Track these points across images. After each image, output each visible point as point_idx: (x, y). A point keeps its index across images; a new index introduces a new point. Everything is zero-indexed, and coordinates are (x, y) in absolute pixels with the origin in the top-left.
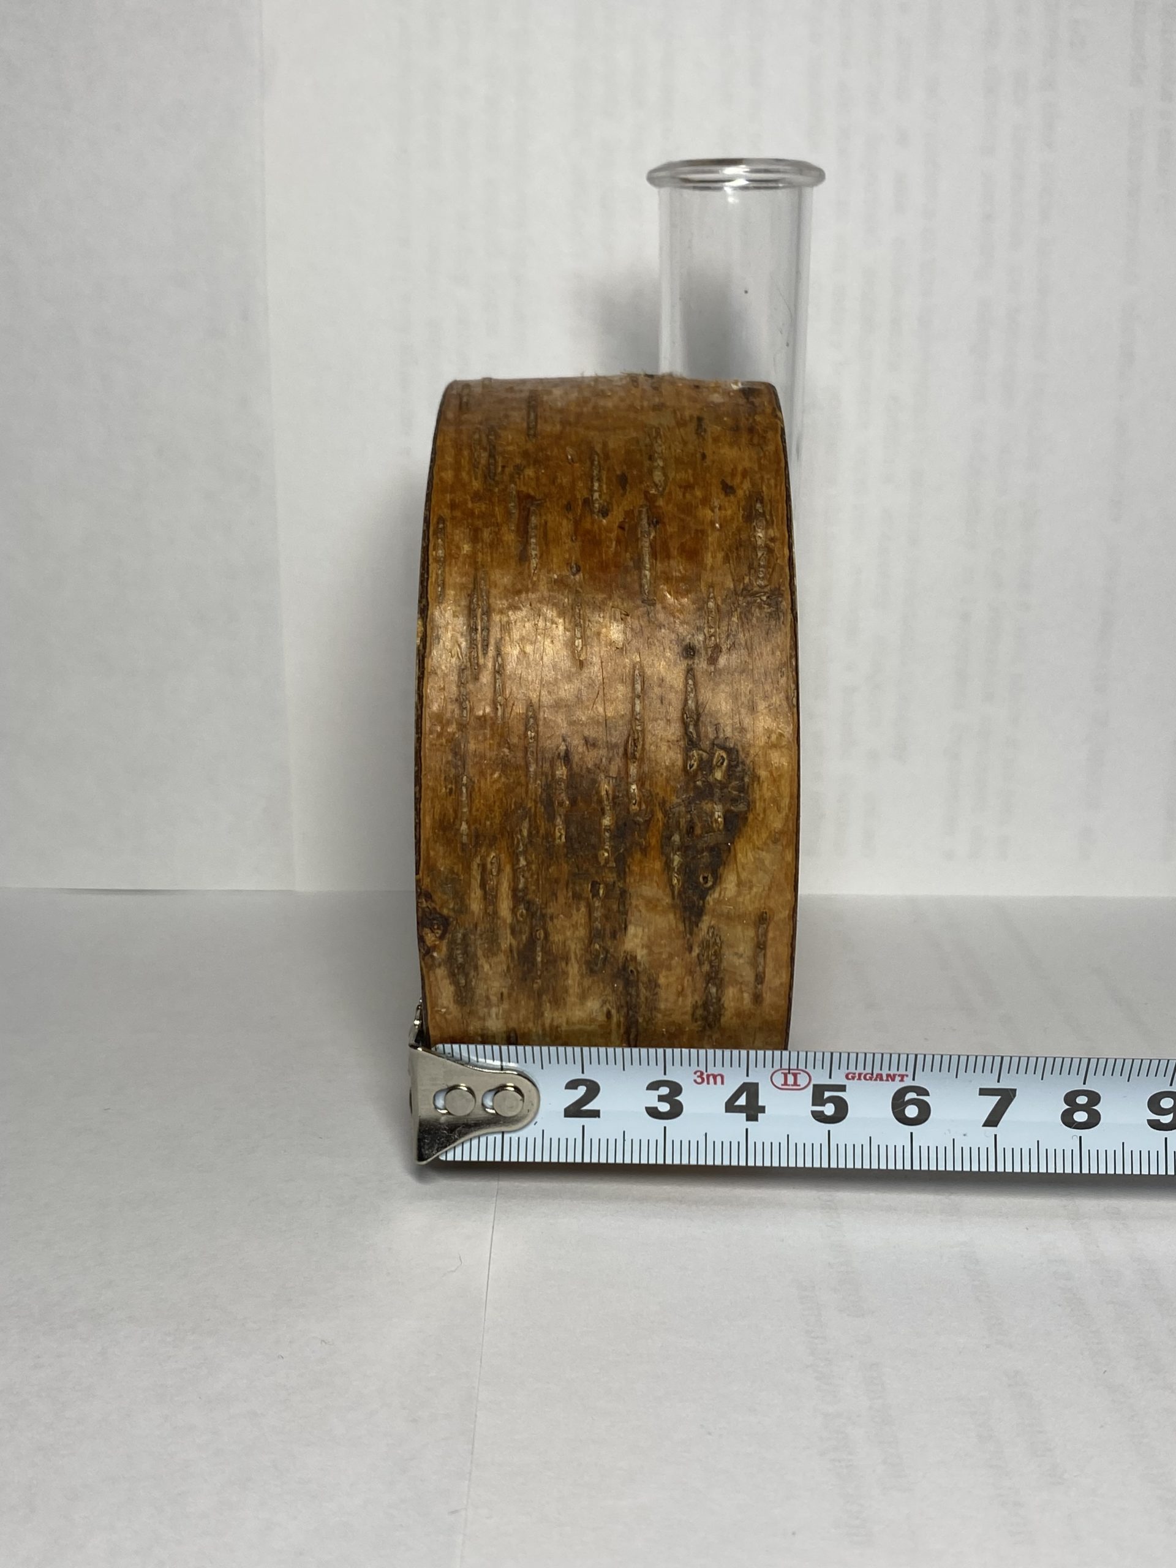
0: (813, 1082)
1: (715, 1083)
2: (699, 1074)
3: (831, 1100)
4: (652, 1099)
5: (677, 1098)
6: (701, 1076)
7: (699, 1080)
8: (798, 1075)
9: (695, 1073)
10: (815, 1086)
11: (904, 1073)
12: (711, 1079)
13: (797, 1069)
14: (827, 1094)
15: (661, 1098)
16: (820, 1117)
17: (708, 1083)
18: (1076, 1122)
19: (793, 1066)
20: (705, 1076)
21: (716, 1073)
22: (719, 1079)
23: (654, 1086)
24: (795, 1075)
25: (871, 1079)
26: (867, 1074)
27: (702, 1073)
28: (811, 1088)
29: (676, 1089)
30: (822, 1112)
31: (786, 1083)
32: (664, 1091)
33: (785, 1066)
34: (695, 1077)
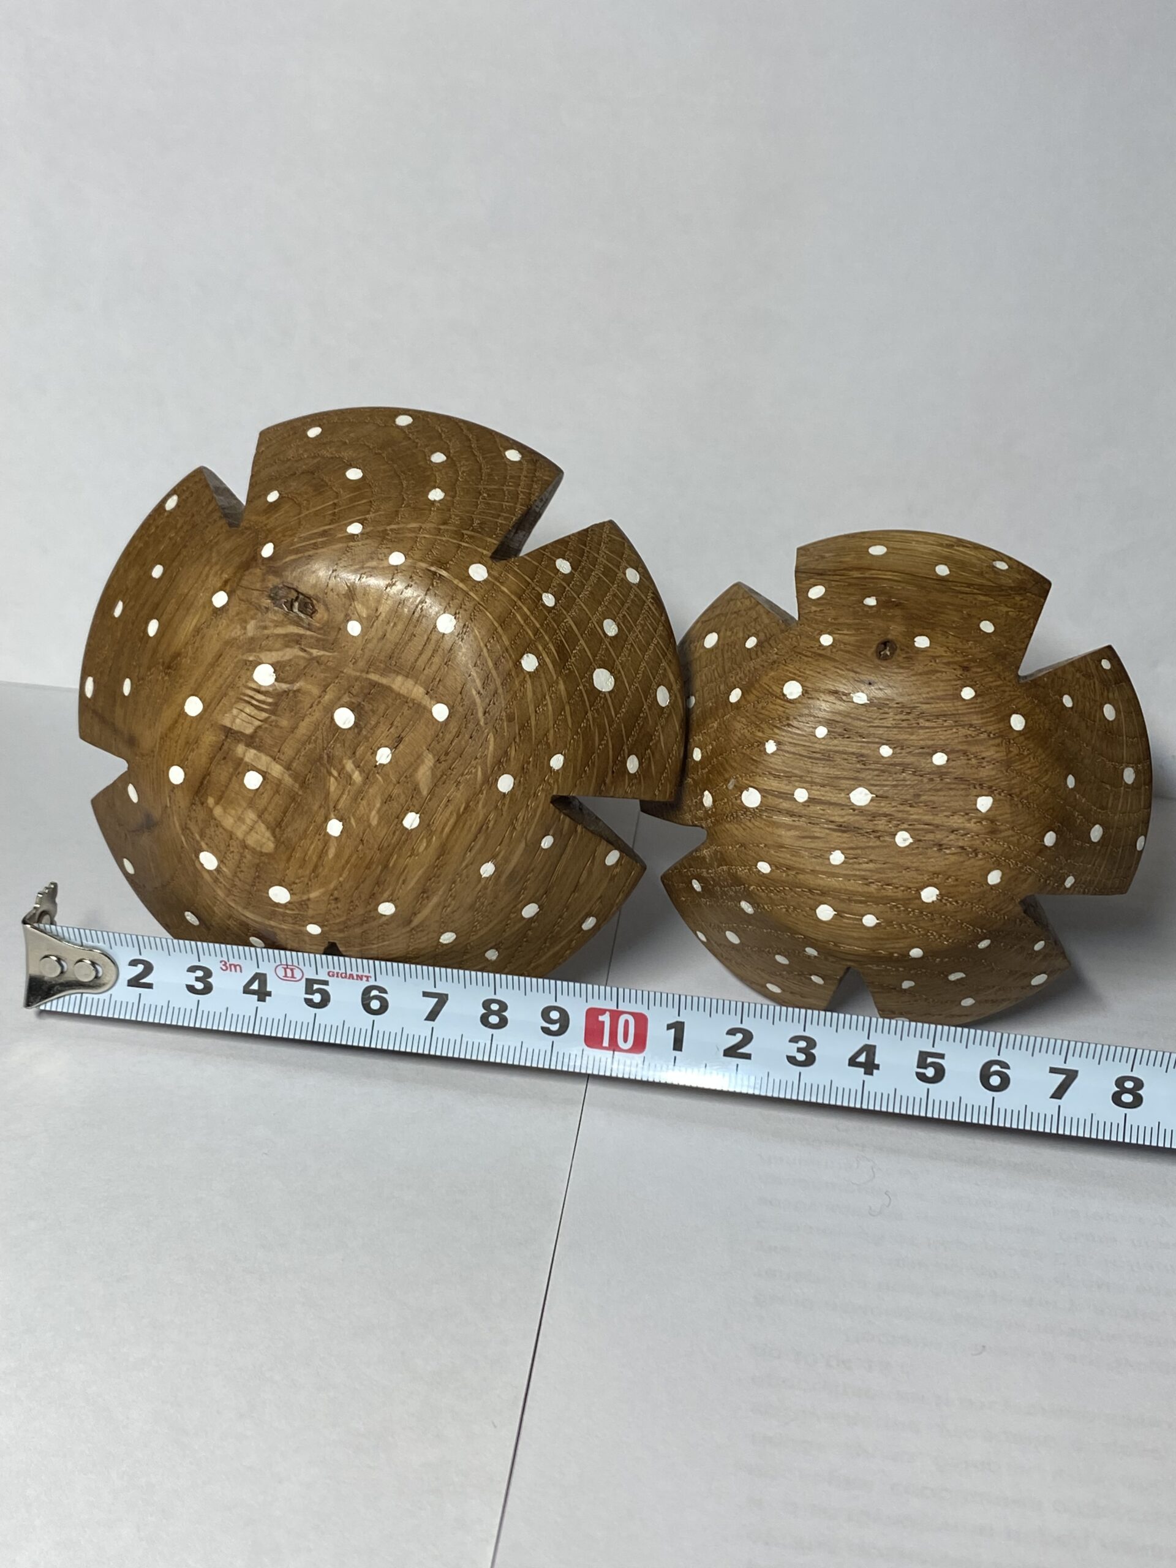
0: (306, 976)
1: (236, 971)
2: (223, 963)
3: (319, 991)
4: (191, 979)
5: (209, 980)
6: (225, 965)
7: (224, 968)
8: (295, 971)
9: (221, 962)
10: (307, 980)
11: (369, 975)
12: (233, 967)
13: (293, 965)
14: (316, 987)
15: (197, 979)
16: (309, 1002)
17: (231, 970)
18: (490, 1023)
19: (290, 963)
20: (228, 965)
21: (236, 963)
22: (238, 968)
23: (192, 969)
24: (292, 970)
25: (346, 977)
26: (342, 974)
27: (226, 963)
28: (304, 981)
29: (208, 973)
30: (311, 1000)
31: (286, 976)
32: (200, 974)
33: (284, 962)
34: (221, 965)
